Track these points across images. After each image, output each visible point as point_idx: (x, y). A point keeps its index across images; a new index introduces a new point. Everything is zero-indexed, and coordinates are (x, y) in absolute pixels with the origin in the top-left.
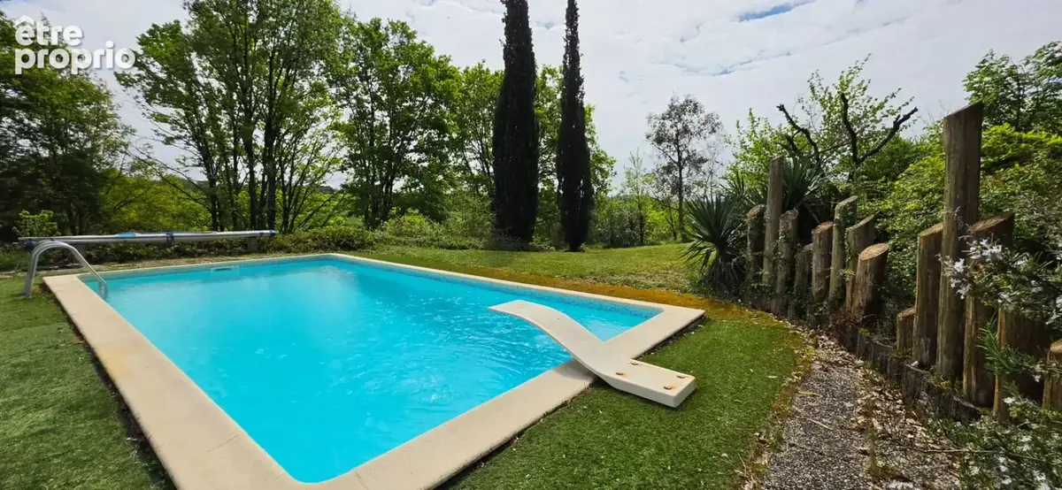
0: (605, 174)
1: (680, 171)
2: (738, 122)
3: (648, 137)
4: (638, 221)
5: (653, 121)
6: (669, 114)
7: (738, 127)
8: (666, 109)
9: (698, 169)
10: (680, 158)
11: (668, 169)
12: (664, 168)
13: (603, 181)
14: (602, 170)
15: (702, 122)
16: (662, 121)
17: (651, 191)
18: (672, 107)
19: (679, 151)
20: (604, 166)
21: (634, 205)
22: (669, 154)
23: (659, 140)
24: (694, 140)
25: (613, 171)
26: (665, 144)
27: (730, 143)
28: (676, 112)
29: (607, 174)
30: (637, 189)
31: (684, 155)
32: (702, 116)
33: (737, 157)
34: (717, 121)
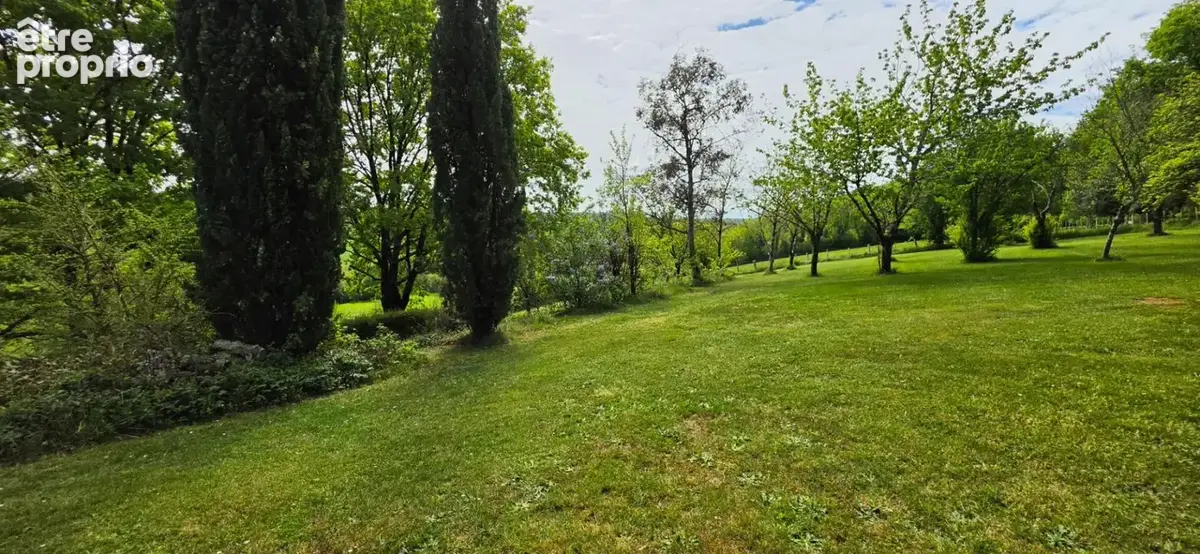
0: (572, 175)
1: (690, 172)
2: (786, 86)
3: (640, 114)
4: (627, 255)
5: (647, 91)
6: (672, 78)
7: (787, 95)
8: (667, 72)
9: (714, 170)
10: (689, 151)
11: (671, 169)
12: (665, 167)
13: (567, 187)
14: (566, 169)
15: (722, 93)
16: (661, 91)
17: (645, 206)
18: (676, 69)
19: (687, 141)
20: (569, 161)
21: (620, 227)
22: (672, 143)
23: (657, 123)
24: (710, 121)
25: (585, 170)
26: (665, 128)
27: (773, 123)
28: (682, 77)
29: (575, 173)
30: (623, 198)
31: (696, 147)
32: (723, 83)
33: (780, 148)
34: (744, 93)
